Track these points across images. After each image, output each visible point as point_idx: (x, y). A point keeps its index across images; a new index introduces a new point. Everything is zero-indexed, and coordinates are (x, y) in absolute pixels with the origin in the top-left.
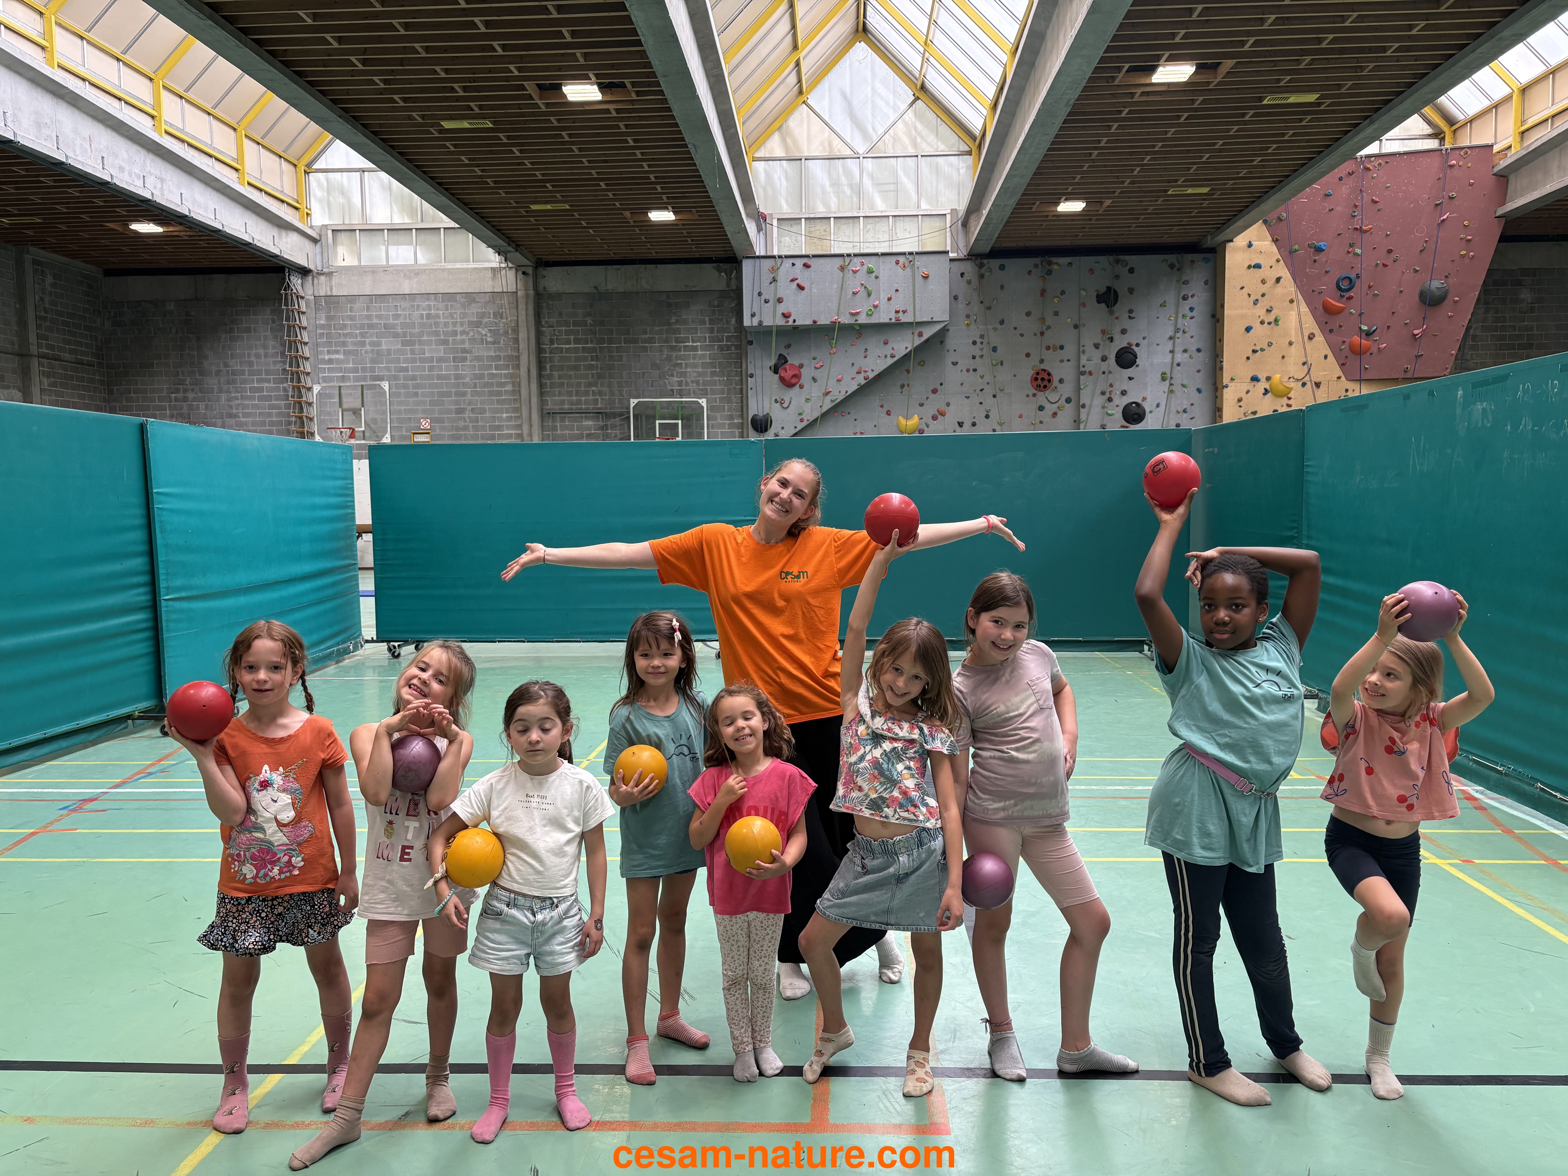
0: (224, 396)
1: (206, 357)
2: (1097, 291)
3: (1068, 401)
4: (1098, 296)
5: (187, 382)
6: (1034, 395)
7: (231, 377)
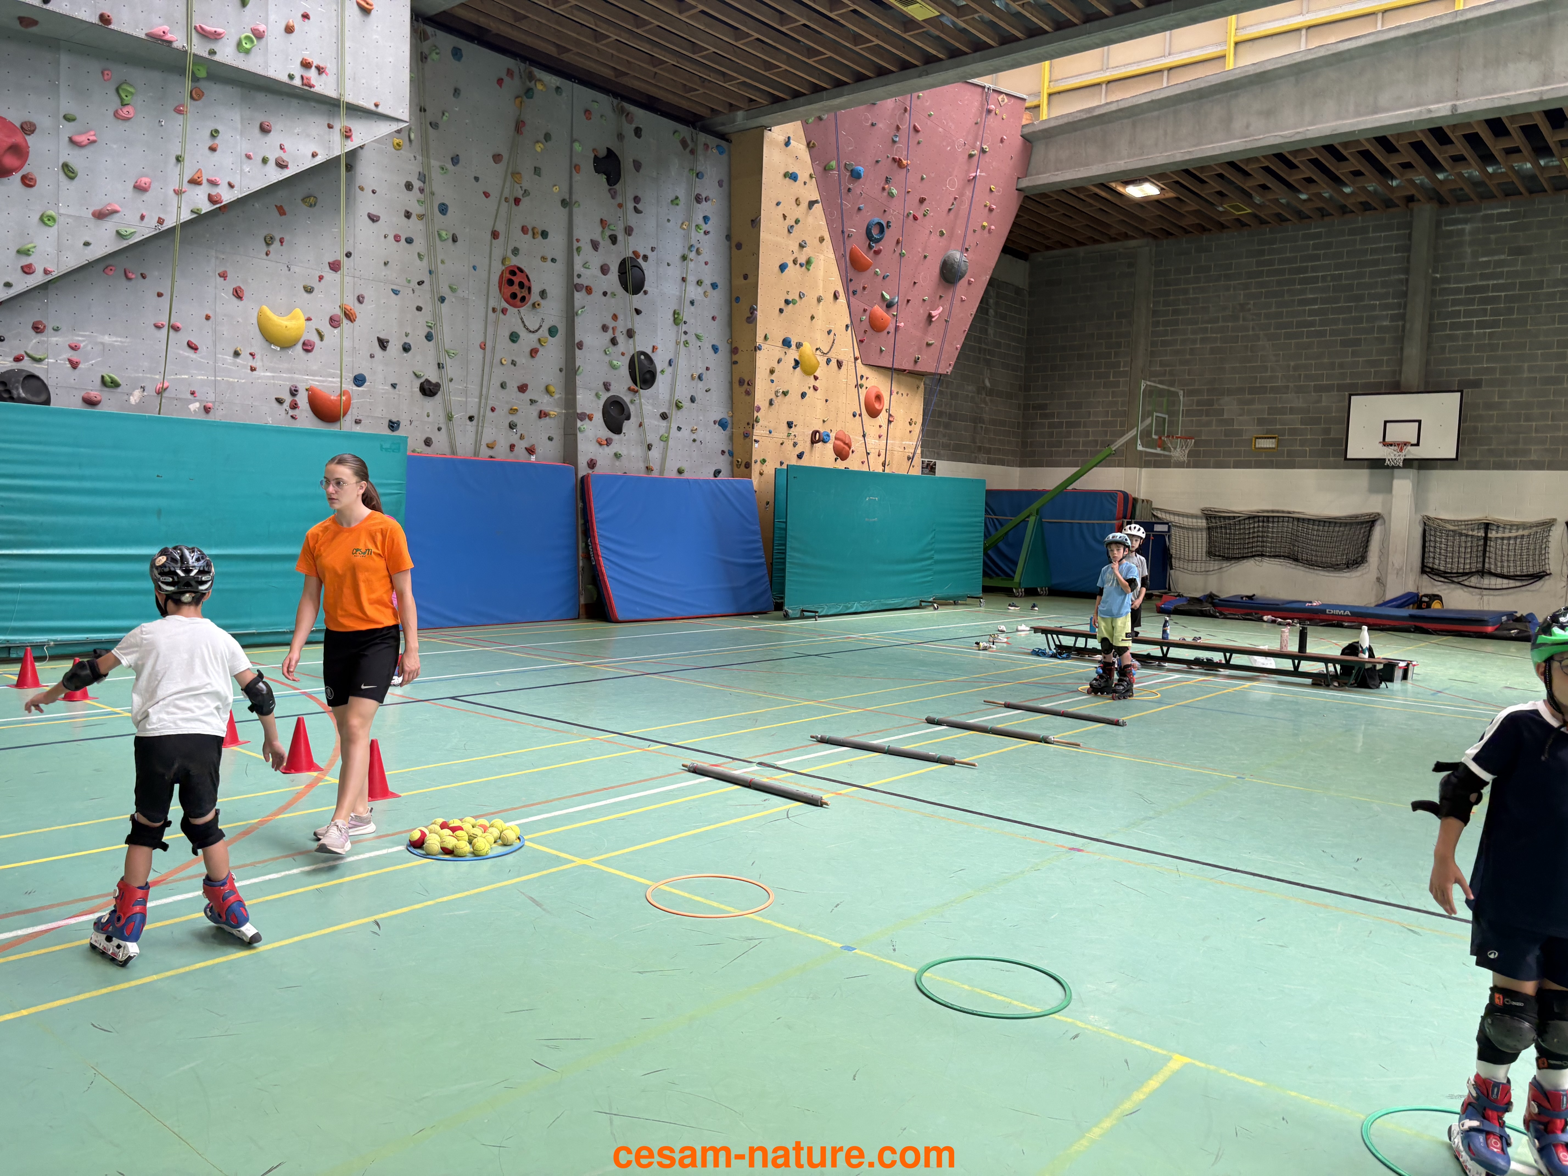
2: (594, 150)
3: (552, 331)
4: (596, 159)
6: (504, 311)
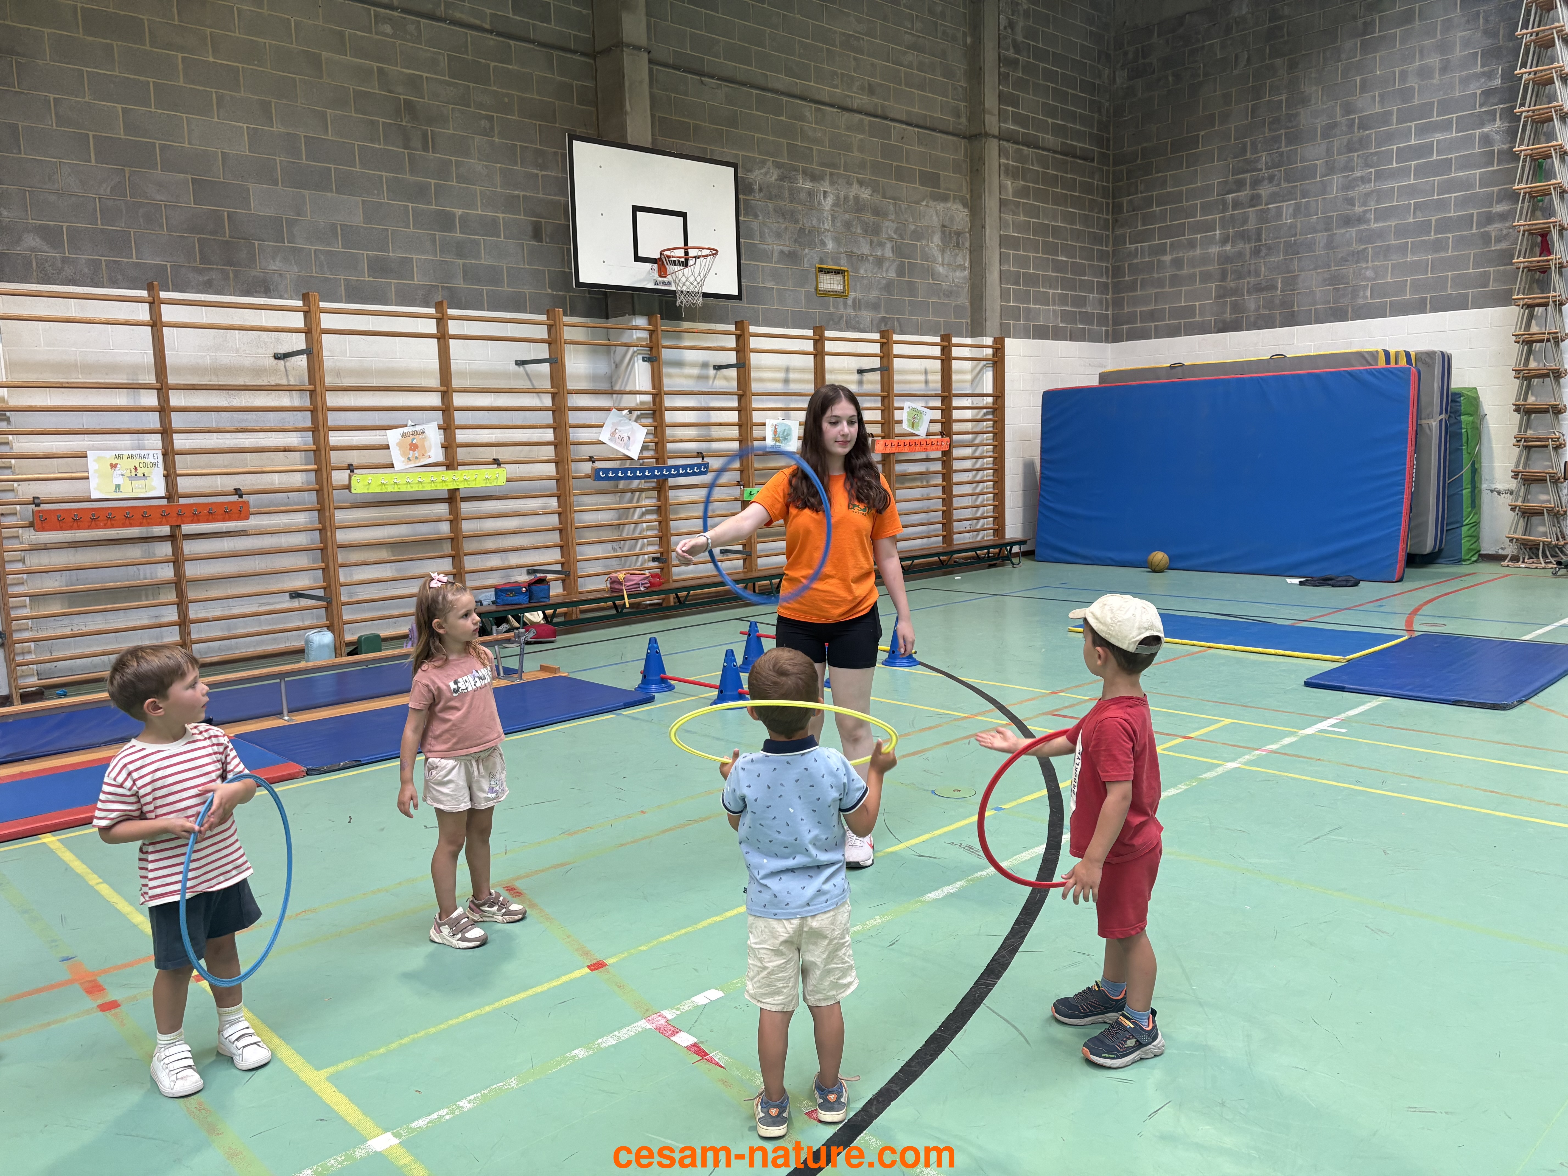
0: (1336, 180)
1: (1305, 101)
5: (1262, 165)
7: (1358, 134)
